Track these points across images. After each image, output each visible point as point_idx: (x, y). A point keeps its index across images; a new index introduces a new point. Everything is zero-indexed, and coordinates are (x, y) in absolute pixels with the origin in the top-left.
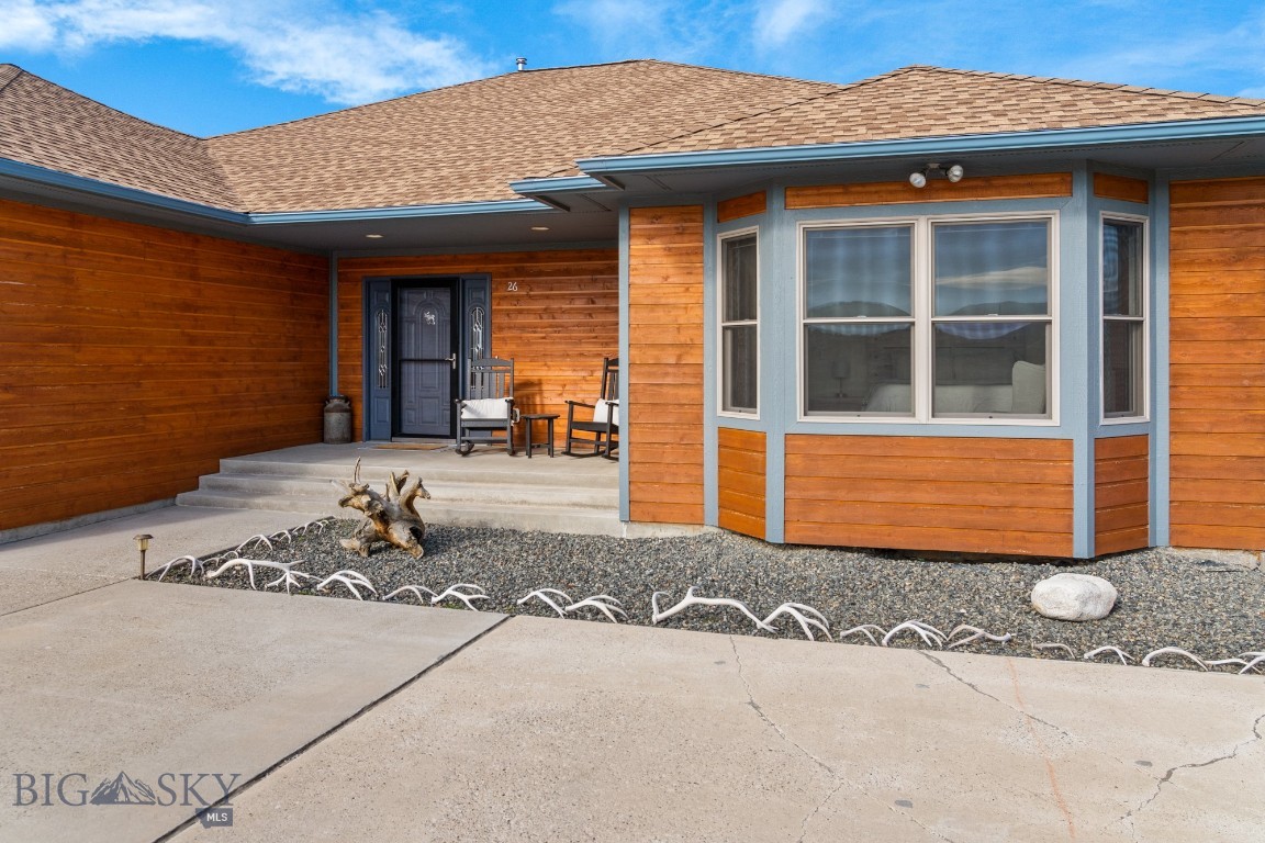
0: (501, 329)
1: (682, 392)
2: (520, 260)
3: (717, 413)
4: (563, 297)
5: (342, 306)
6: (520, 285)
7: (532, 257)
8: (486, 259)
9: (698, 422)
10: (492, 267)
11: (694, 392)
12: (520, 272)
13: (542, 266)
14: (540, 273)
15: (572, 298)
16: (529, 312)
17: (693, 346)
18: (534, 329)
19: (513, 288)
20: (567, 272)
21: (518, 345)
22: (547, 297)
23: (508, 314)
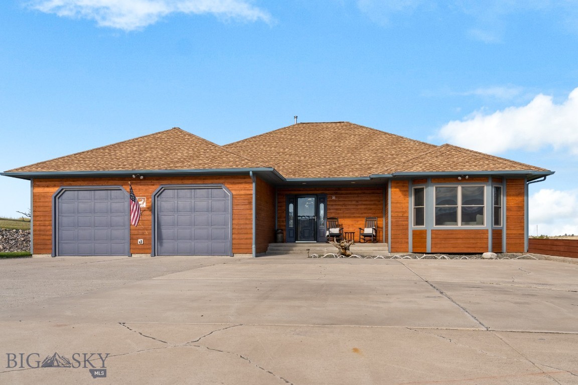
0: (330, 209)
1: (403, 222)
2: (336, 190)
3: (412, 226)
4: (349, 200)
5: (279, 203)
6: (336, 197)
7: (339, 189)
8: (326, 190)
9: (407, 229)
10: (327, 192)
11: (406, 222)
12: (336, 194)
13: (343, 192)
14: (342, 194)
15: (352, 201)
16: (339, 205)
17: (406, 212)
18: (340, 209)
19: (334, 198)
20: (350, 194)
21: (335, 214)
22: (344, 200)
23: (332, 205)
